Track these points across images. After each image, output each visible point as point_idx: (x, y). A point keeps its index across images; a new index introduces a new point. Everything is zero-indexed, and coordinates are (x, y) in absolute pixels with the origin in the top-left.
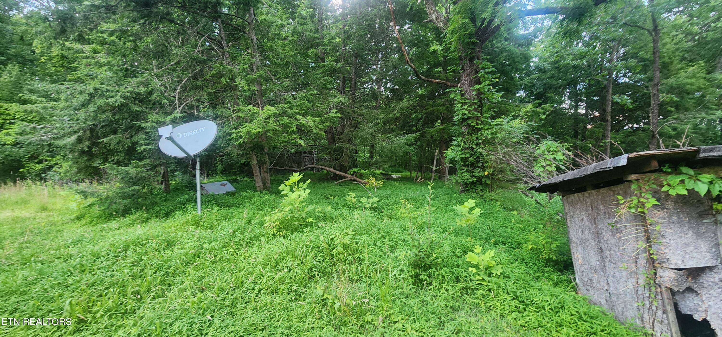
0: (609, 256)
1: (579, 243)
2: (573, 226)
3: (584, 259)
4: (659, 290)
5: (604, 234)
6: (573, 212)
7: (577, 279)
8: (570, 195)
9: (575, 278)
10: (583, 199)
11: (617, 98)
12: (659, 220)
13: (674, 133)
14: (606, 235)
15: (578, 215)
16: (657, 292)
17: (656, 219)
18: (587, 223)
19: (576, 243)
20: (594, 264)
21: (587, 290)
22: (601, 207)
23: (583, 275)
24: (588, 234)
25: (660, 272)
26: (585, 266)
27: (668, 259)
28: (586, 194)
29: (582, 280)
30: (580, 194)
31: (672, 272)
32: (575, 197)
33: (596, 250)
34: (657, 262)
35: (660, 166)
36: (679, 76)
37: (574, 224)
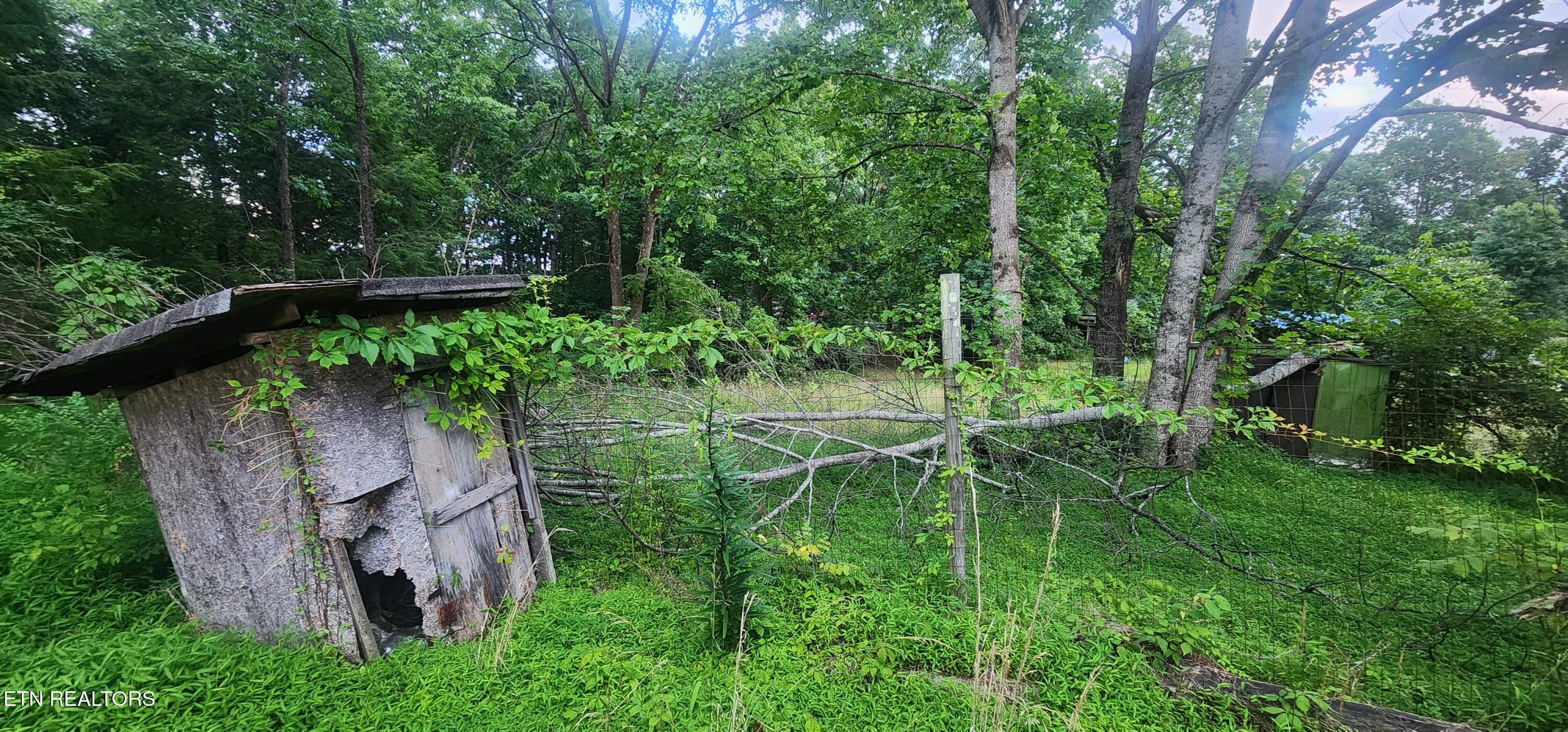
0: (240, 514)
1: (174, 503)
2: (157, 468)
3: (190, 537)
4: (327, 549)
5: (224, 468)
6: (151, 433)
7: (184, 591)
8: (138, 394)
9: (179, 589)
10: (170, 397)
11: (299, 183)
12: (314, 420)
13: (401, 263)
14: (229, 470)
15: (163, 438)
16: (324, 555)
17: (307, 418)
18: (185, 453)
19: (170, 506)
20: (213, 542)
21: (207, 605)
22: (211, 411)
23: (193, 576)
24: (191, 478)
25: (326, 516)
26: (196, 554)
27: (333, 488)
28: (175, 385)
29: (194, 588)
30: (160, 388)
31: (342, 508)
32: (149, 396)
33: (213, 507)
34: (317, 498)
35: (302, 314)
36: (402, 163)
37: (157, 462)
